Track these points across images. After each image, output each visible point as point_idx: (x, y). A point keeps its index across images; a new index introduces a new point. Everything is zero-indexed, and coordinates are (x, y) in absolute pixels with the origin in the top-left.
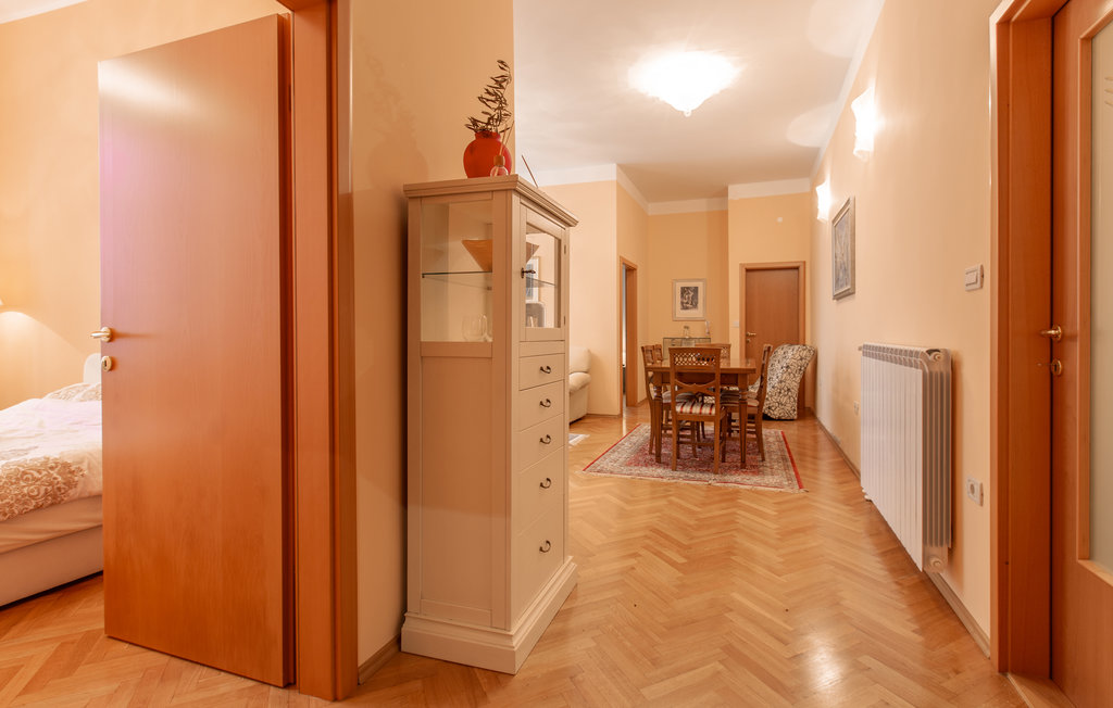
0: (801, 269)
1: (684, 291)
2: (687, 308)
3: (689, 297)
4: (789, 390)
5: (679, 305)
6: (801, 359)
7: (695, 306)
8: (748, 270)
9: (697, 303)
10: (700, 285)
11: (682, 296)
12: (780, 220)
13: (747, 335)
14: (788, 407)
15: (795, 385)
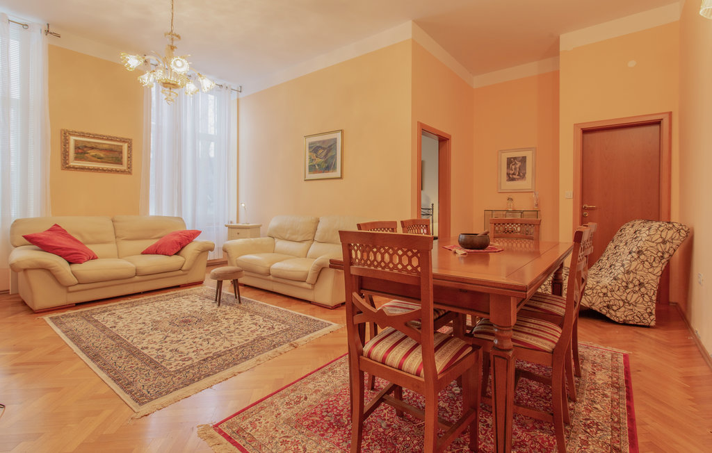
0: (665, 123)
1: (510, 161)
2: (513, 179)
3: (516, 168)
4: (641, 284)
5: (504, 177)
6: (664, 242)
7: (522, 176)
8: (585, 131)
9: (524, 174)
10: (529, 155)
11: (508, 167)
12: (632, 64)
13: (583, 209)
14: (640, 308)
15: (652, 279)
